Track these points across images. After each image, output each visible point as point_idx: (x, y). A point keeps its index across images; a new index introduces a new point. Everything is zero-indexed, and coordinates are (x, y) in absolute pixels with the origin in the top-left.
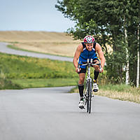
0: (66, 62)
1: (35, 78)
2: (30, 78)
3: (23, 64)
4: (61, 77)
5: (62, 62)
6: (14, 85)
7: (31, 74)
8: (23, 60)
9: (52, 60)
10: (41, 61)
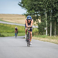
0: (22, 26)
1: (10, 32)
2: (8, 32)
3: (5, 27)
4: (20, 32)
5: (21, 26)
6: (1, 35)
7: (8, 31)
8: (5, 25)
9: (17, 26)
10: (12, 26)
